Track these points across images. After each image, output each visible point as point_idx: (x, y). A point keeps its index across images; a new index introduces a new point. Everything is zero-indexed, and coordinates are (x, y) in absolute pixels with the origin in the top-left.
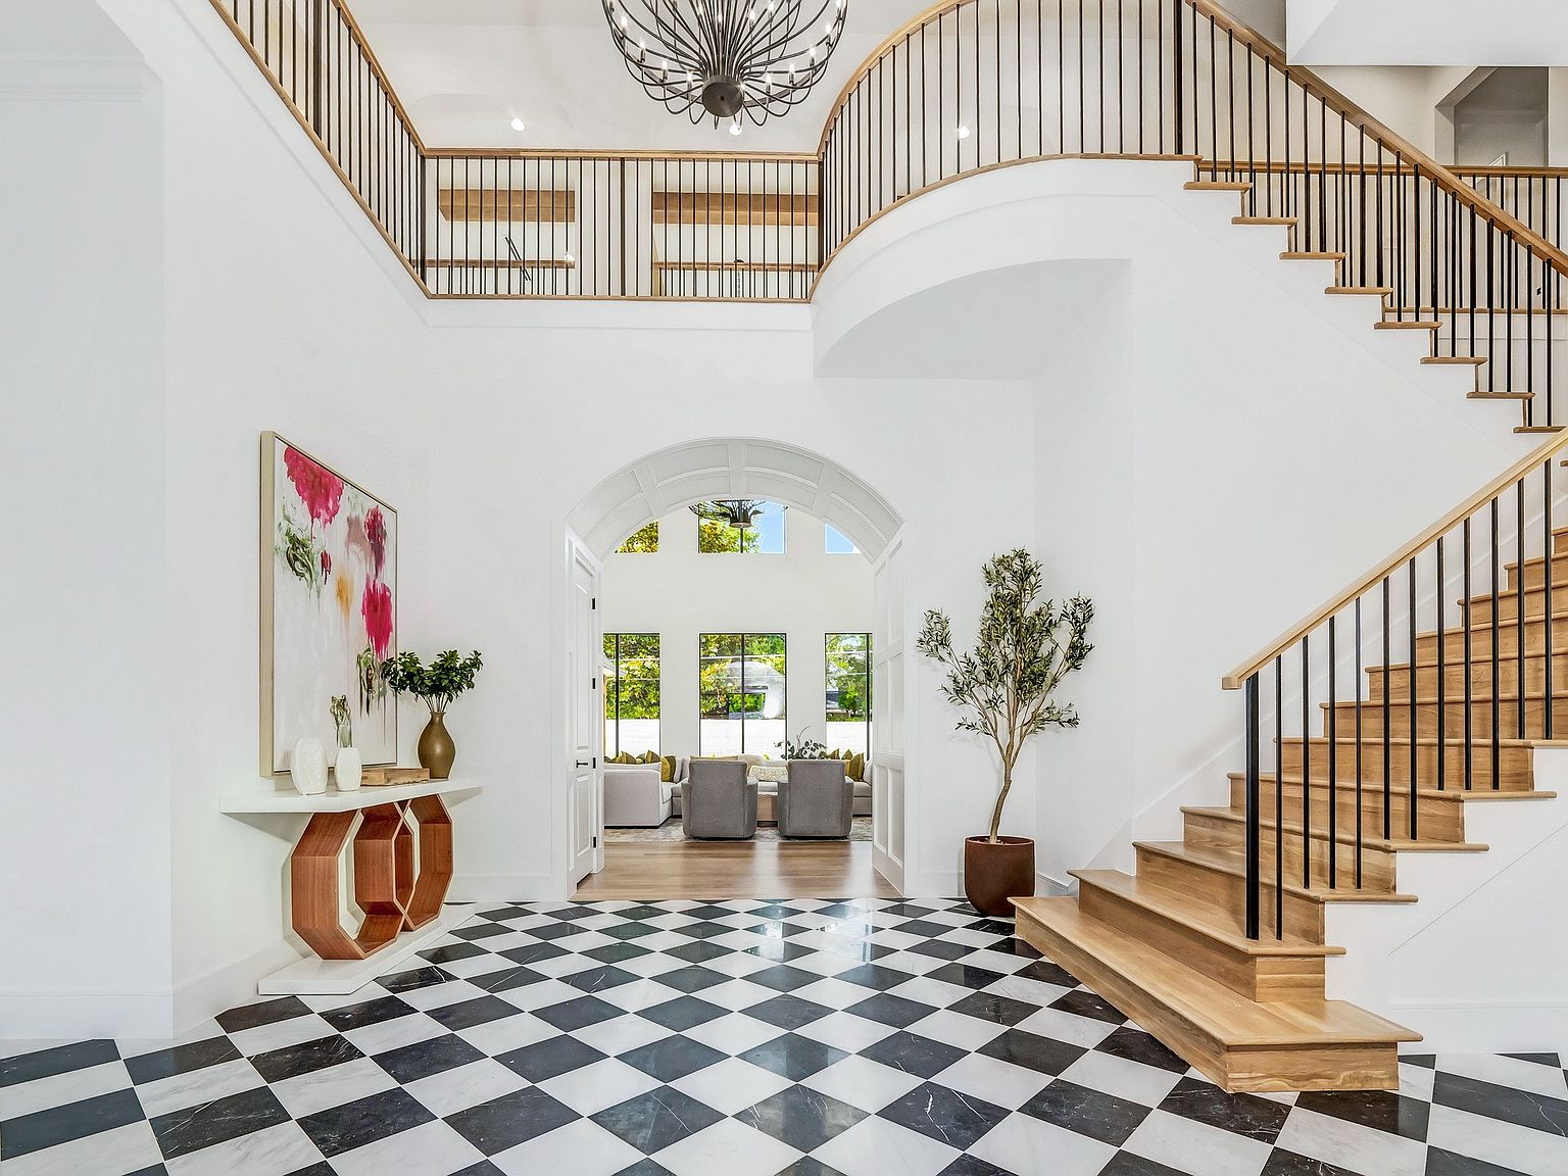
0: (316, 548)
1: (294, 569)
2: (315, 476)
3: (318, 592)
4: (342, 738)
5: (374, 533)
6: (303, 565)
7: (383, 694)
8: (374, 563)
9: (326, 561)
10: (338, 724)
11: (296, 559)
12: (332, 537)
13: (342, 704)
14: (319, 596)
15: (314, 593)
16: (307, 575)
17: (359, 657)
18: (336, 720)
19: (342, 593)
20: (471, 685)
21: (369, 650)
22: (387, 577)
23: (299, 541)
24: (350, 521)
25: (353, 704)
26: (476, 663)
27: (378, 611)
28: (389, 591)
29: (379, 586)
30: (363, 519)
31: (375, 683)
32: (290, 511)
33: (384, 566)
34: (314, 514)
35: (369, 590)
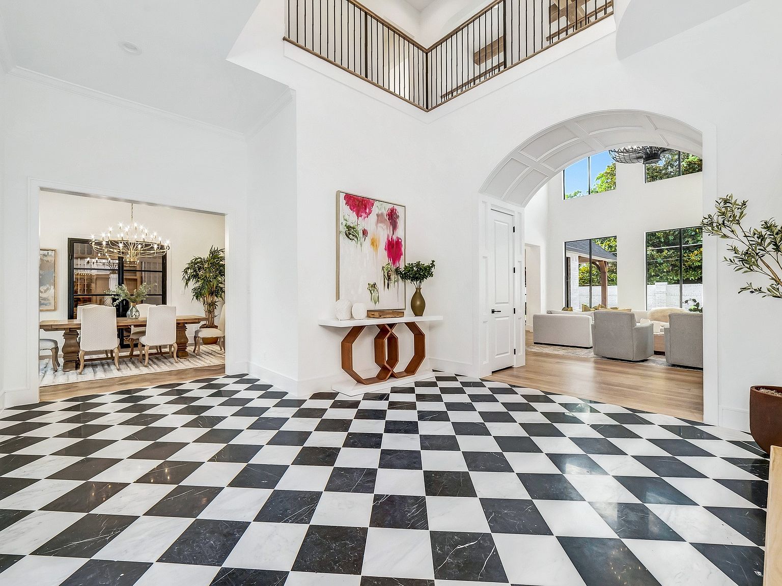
0: (360, 229)
1: (349, 238)
2: (360, 202)
3: (361, 245)
4: (373, 299)
5: (392, 217)
6: (353, 236)
7: (397, 281)
8: (392, 229)
9: (365, 233)
10: (371, 294)
11: (350, 234)
12: (369, 223)
13: (374, 286)
14: (361, 246)
15: (359, 245)
16: (356, 239)
17: (383, 267)
18: (371, 292)
19: (374, 243)
20: (431, 275)
21: (389, 264)
22: (399, 233)
23: (351, 227)
24: (378, 215)
25: (380, 285)
26: (433, 265)
27: (394, 249)
28: (400, 239)
29: (394, 238)
30: (385, 213)
31: (392, 277)
32: (347, 217)
33: (398, 230)
34: (358, 215)
35: (389, 241)
